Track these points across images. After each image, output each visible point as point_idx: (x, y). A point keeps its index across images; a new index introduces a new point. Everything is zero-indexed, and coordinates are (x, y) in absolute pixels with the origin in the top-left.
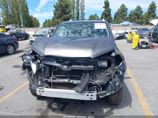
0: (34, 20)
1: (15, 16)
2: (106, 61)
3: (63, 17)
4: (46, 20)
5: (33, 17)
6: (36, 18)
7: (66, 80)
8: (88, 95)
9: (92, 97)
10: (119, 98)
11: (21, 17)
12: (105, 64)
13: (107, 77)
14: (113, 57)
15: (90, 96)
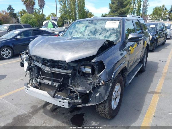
0: (89, 15)
1: (72, 12)
2: (90, 67)
3: (119, 11)
4: (103, 14)
5: (89, 12)
6: (92, 13)
7: (50, 83)
8: (60, 101)
9: (63, 104)
10: (105, 112)
11: (77, 12)
12: (89, 70)
13: (89, 85)
14: (96, 63)
15: (62, 103)
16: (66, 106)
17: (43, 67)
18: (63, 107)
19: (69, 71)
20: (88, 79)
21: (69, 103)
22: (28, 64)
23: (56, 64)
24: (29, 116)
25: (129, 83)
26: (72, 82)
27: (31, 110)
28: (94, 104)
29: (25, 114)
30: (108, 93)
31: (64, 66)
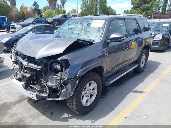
2: (60, 65)
5: (111, 8)
6: (113, 9)
9: (33, 96)
11: (98, 8)
12: (59, 67)
13: (58, 81)
14: (63, 61)
15: (31, 94)
16: (35, 98)
17: (23, 61)
18: (33, 98)
19: (40, 67)
20: (57, 76)
21: (37, 96)
22: (15, 58)
23: (33, 60)
24: (14, 104)
25: (111, 82)
26: (45, 77)
27: (18, 99)
28: (62, 99)
29: (11, 102)
30: (74, 90)
31: (38, 61)
